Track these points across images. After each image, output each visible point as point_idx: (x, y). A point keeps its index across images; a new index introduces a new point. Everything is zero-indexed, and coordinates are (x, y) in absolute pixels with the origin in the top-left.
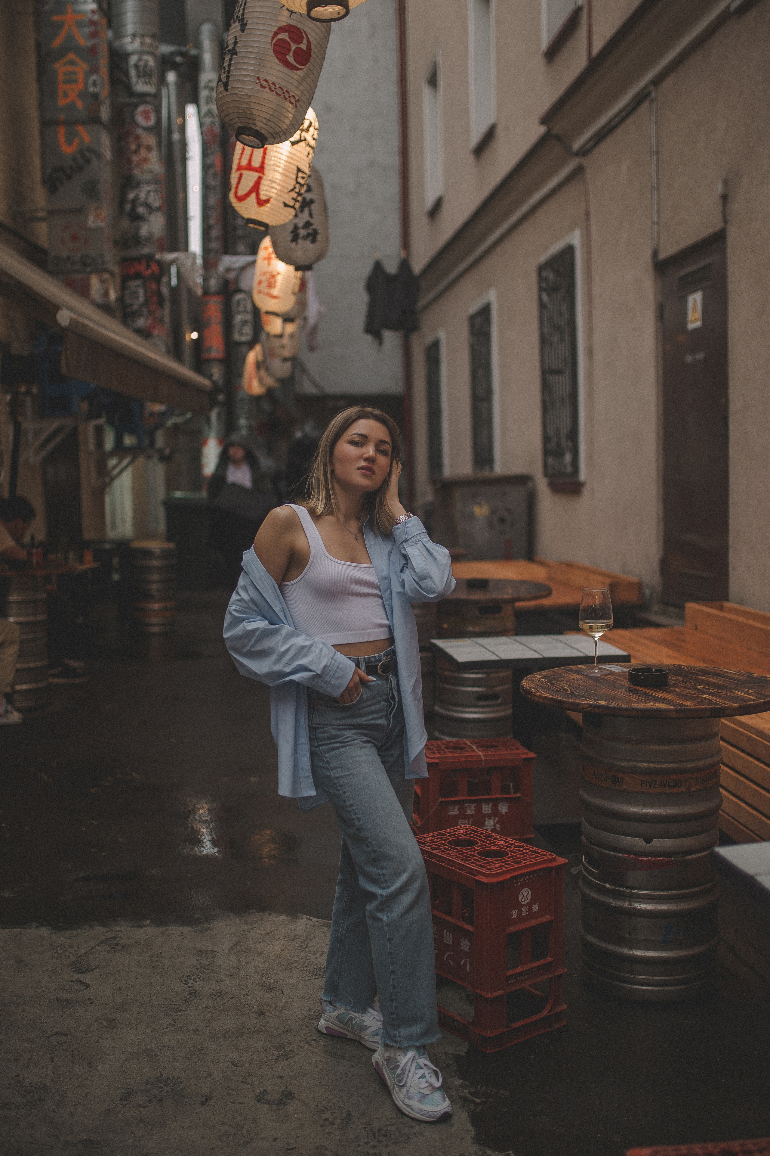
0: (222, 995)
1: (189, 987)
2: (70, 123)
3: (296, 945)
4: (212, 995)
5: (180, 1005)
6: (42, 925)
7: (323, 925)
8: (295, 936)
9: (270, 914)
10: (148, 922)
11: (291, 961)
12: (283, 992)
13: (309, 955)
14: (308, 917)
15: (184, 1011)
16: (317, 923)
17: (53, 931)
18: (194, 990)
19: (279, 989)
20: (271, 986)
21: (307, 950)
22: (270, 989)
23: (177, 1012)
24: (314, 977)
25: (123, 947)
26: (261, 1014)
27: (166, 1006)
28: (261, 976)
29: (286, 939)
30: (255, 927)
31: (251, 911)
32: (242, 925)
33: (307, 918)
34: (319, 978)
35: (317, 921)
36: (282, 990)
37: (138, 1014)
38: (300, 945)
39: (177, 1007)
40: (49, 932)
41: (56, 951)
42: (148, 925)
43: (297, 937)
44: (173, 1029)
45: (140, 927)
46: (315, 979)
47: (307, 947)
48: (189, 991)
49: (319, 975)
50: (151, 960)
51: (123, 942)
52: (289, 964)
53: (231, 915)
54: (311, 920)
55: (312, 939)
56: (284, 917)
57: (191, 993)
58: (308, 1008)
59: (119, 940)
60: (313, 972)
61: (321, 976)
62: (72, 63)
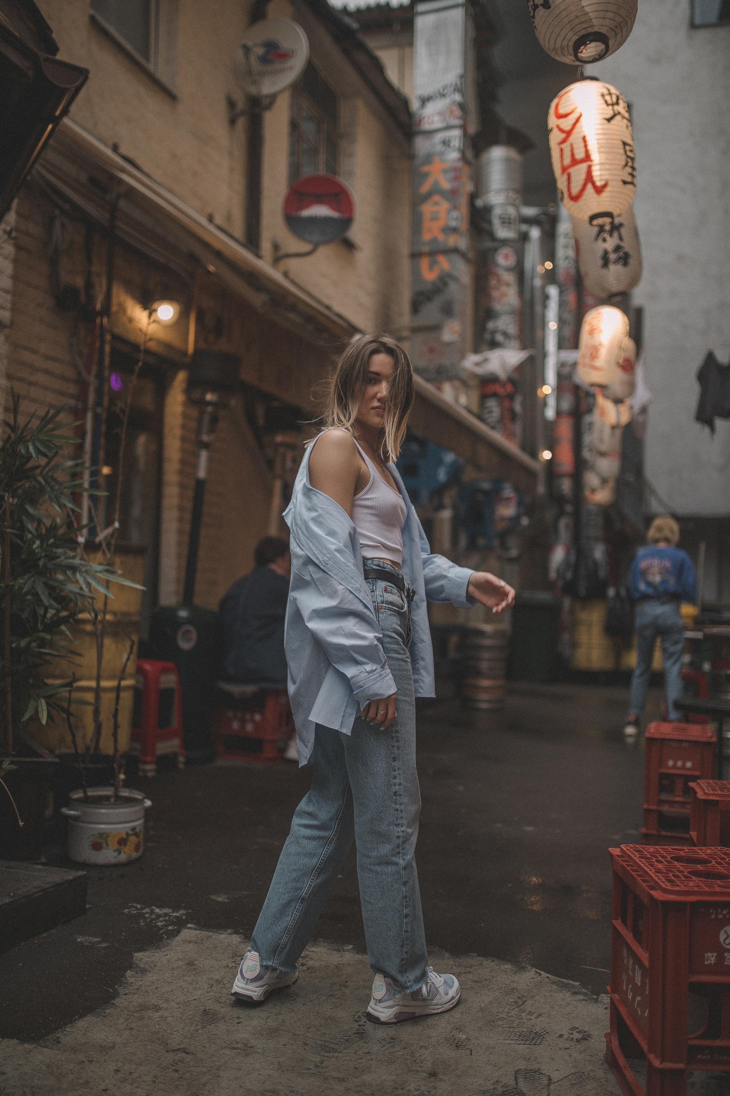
0: (394, 1042)
1: (359, 1025)
2: (432, 254)
3: (511, 1000)
4: (382, 1040)
5: (338, 1044)
6: (236, 932)
7: (554, 983)
8: (513, 989)
9: (493, 961)
10: (351, 947)
11: (497, 1018)
12: (471, 1053)
13: (523, 1014)
14: (538, 971)
15: (340, 1052)
16: (546, 980)
17: (245, 941)
18: (364, 1030)
19: (468, 1049)
20: (460, 1043)
21: (522, 1007)
22: (457, 1046)
23: (330, 1052)
24: (518, 1042)
25: (308, 968)
26: (433, 1074)
27: (320, 1043)
28: (452, 1028)
29: (501, 991)
30: (469, 972)
31: (472, 954)
32: (454, 967)
33: (536, 971)
34: (525, 1044)
35: (548, 977)
36: (471, 1051)
37: (283, 1045)
38: (516, 1000)
39: (333, 1046)
40: (239, 940)
41: (234, 960)
42: (348, 950)
43: (515, 991)
44: (315, 1072)
45: (338, 950)
46: (520, 1044)
47: (523, 1004)
48: (357, 1030)
49: (527, 1040)
50: (332, 987)
51: (311, 963)
52: (493, 1021)
53: (447, 955)
54: (540, 975)
55: (534, 996)
56: (508, 966)
57: (357, 1033)
58: (495, 1079)
59: (308, 961)
60: (520, 1036)
61: (528, 1042)
62: (437, 204)
